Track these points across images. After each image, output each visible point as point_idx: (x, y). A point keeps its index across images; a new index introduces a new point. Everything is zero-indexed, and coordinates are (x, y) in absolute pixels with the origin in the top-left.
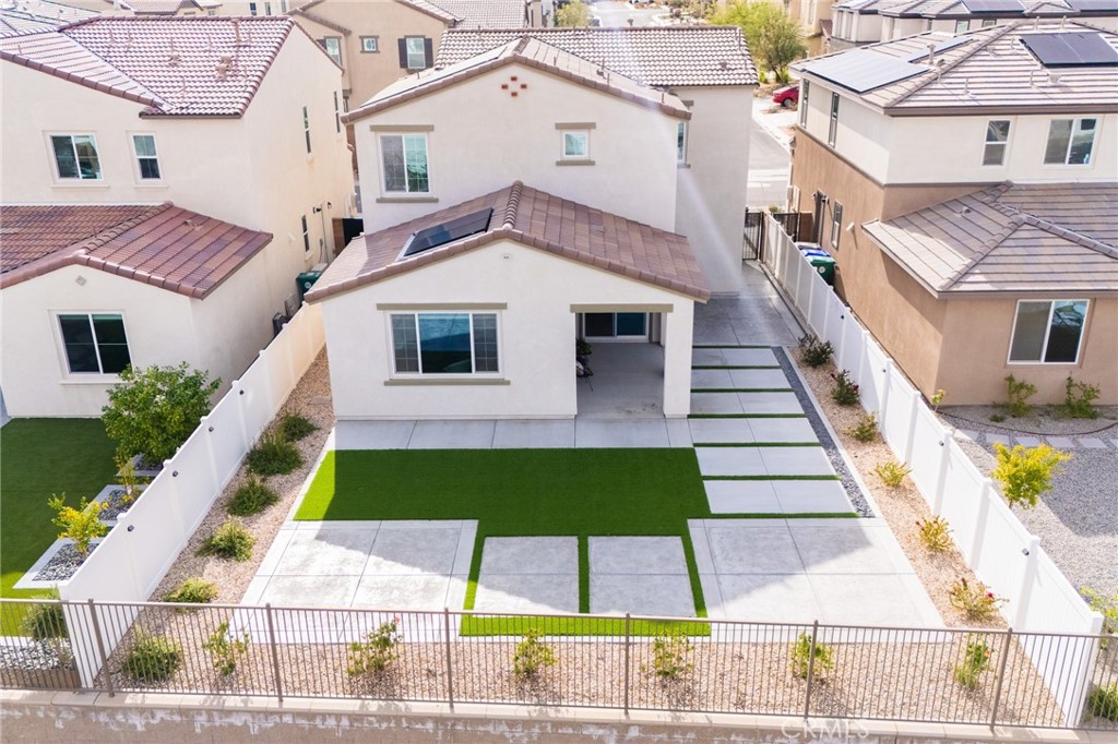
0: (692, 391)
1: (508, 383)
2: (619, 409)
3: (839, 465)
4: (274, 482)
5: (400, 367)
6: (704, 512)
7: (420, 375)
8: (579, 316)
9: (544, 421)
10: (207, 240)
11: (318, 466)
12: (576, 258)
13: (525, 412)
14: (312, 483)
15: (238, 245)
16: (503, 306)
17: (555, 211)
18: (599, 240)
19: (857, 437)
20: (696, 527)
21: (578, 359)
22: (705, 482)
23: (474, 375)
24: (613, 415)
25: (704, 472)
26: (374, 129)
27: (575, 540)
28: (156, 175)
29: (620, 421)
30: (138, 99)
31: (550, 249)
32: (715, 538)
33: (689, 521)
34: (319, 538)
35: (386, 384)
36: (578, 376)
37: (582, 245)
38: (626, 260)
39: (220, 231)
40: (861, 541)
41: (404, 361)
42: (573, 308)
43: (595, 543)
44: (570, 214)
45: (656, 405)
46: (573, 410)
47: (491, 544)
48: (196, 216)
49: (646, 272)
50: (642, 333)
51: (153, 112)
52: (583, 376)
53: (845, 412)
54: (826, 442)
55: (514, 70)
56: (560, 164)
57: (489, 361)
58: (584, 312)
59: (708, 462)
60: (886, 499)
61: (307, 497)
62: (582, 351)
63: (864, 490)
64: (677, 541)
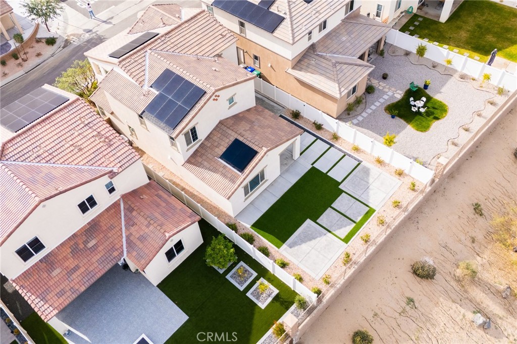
3: (342, 151)
5: (246, 195)
6: (337, 182)
7: (250, 194)
12: (281, 145)
13: (270, 182)
14: (264, 238)
15: (162, 193)
16: (266, 166)
19: (334, 139)
22: (328, 174)
23: (260, 184)
25: (325, 172)
26: (183, 134)
27: (329, 208)
28: (114, 190)
31: (276, 147)
32: (349, 188)
33: (340, 187)
35: (244, 201)
39: (147, 191)
53: (322, 131)
54: (331, 145)
55: (216, 93)
56: (229, 108)
57: (263, 178)
59: (322, 166)
61: (269, 241)
63: (352, 155)
64: (344, 194)
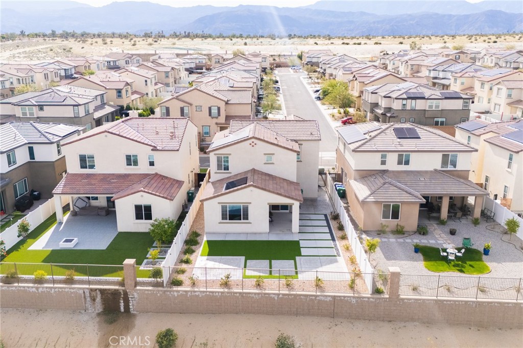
0: (300, 226)
1: (251, 223)
2: (280, 231)
3: (336, 245)
4: (193, 247)
5: (223, 219)
6: (300, 255)
7: (228, 221)
8: (270, 206)
9: (260, 233)
10: (169, 184)
11: (203, 244)
12: (269, 191)
13: (255, 231)
14: (202, 248)
15: (177, 185)
16: (250, 203)
17: (264, 177)
18: (275, 186)
19: (341, 238)
20: (297, 258)
21: (270, 217)
22: (301, 249)
23: (242, 221)
24: (279, 232)
25: (301, 247)
26: (215, 154)
27: (268, 261)
28: (153, 165)
29: (280, 234)
30: (151, 146)
31: (262, 189)
32: (302, 260)
33: (296, 257)
34: (207, 260)
35: (219, 223)
36: (270, 222)
37: (271, 187)
38: (282, 191)
39: (172, 181)
40: (336, 261)
41: (224, 217)
42: (268, 204)
43: (273, 261)
44: (267, 178)
45: (290, 230)
46: (268, 230)
47: (248, 261)
48: (164, 176)
49: (287, 195)
50: (288, 210)
51: (155, 149)
52: (271, 222)
53: (340, 232)
54: (333, 239)
55: (253, 140)
56: (265, 164)
57: (246, 217)
58: (271, 205)
59: (302, 244)
60: (344, 252)
61: (202, 250)
62: (271, 214)
63: (340, 250)
64: (293, 261)
